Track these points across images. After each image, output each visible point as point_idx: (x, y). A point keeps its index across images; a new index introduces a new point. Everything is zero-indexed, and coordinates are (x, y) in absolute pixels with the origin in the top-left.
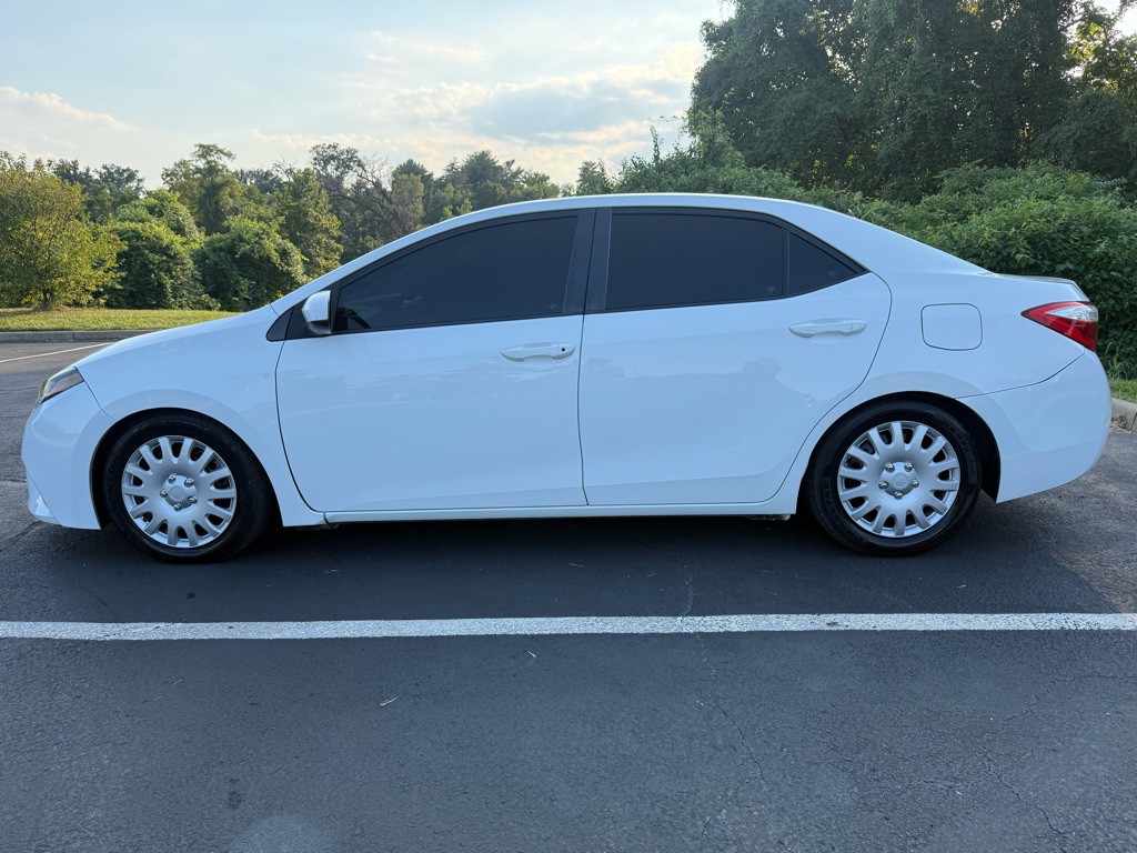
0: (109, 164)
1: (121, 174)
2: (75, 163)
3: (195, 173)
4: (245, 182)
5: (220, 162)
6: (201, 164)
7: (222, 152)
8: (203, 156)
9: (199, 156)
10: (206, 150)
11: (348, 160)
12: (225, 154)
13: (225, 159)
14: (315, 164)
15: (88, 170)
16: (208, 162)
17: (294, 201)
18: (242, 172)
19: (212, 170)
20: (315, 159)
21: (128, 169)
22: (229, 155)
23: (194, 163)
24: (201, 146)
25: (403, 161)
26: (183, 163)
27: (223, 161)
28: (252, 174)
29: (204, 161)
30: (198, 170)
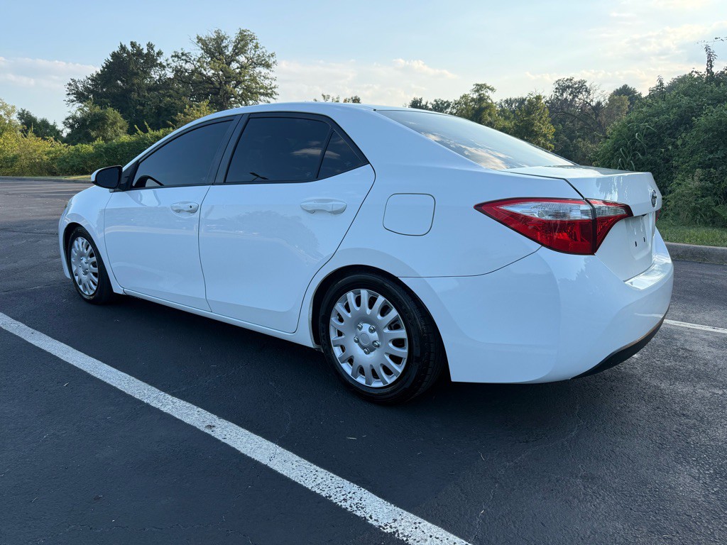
0: (437, 98)
1: (443, 105)
2: (421, 99)
3: (471, 101)
4: (512, 106)
5: (487, 94)
6: (475, 96)
7: (488, 88)
8: (477, 91)
9: (475, 91)
10: (480, 87)
11: (580, 88)
12: (490, 89)
13: (490, 92)
14: (556, 92)
15: (427, 103)
16: (480, 95)
17: (526, 116)
18: (510, 99)
19: (481, 99)
20: (556, 89)
21: (447, 101)
22: (492, 90)
23: (471, 95)
24: (477, 85)
25: (619, 86)
26: (465, 96)
27: (489, 93)
28: (516, 100)
29: (477, 94)
30: (473, 100)
